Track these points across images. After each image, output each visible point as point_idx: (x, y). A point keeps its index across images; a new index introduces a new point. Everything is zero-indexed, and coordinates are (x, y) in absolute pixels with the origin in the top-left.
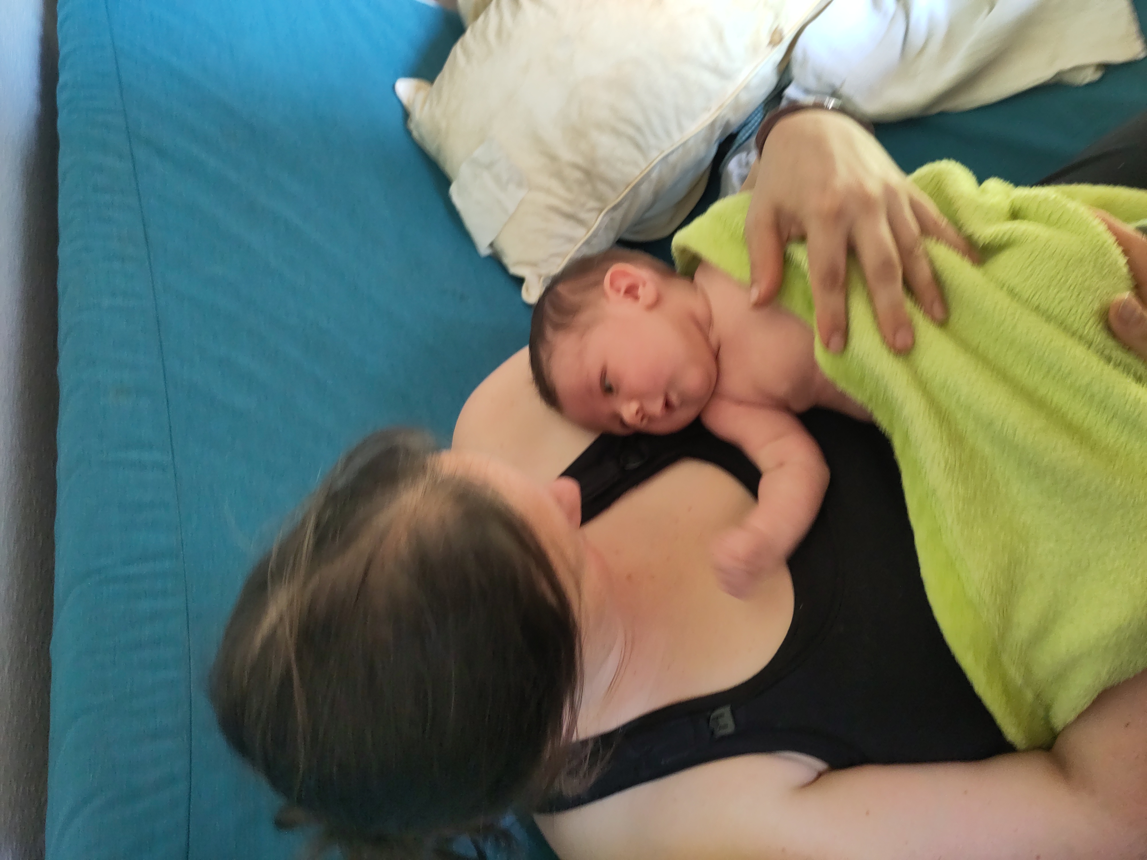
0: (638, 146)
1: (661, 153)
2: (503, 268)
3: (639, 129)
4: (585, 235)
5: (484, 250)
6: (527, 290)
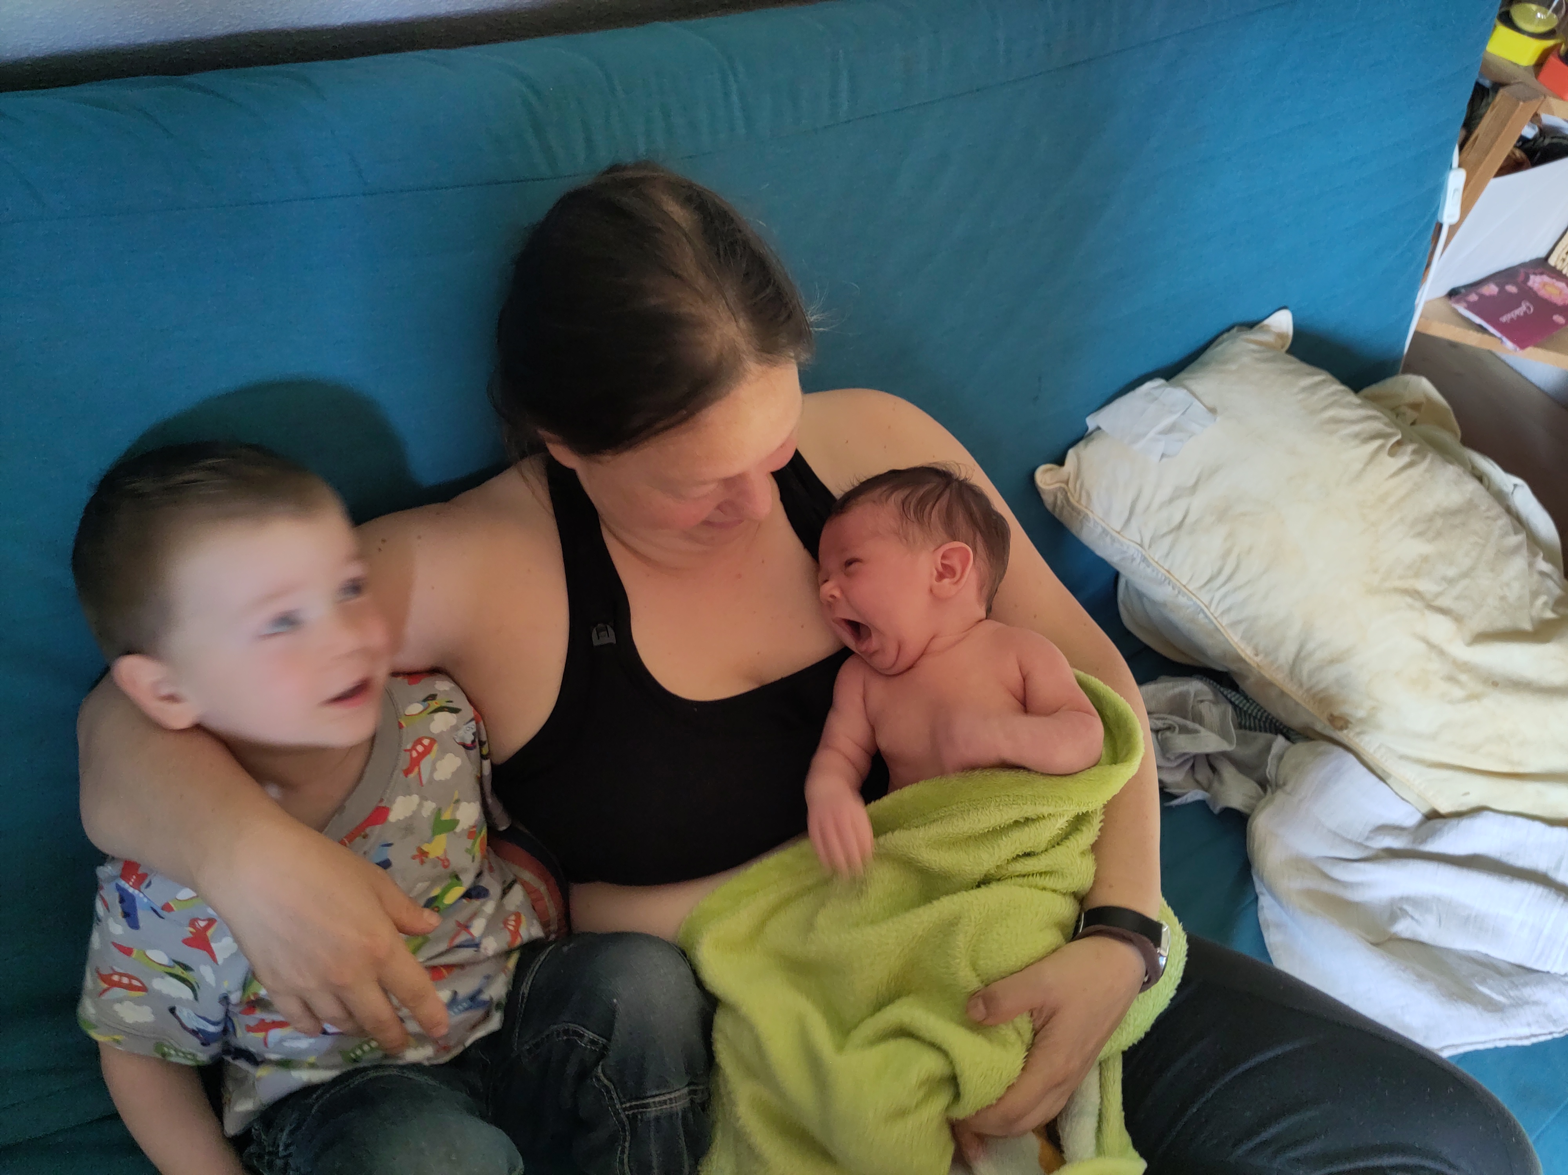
0: (1211, 580)
1: (1206, 606)
2: (1074, 443)
3: (1229, 579)
4: (1112, 529)
5: (1091, 422)
6: (1051, 470)
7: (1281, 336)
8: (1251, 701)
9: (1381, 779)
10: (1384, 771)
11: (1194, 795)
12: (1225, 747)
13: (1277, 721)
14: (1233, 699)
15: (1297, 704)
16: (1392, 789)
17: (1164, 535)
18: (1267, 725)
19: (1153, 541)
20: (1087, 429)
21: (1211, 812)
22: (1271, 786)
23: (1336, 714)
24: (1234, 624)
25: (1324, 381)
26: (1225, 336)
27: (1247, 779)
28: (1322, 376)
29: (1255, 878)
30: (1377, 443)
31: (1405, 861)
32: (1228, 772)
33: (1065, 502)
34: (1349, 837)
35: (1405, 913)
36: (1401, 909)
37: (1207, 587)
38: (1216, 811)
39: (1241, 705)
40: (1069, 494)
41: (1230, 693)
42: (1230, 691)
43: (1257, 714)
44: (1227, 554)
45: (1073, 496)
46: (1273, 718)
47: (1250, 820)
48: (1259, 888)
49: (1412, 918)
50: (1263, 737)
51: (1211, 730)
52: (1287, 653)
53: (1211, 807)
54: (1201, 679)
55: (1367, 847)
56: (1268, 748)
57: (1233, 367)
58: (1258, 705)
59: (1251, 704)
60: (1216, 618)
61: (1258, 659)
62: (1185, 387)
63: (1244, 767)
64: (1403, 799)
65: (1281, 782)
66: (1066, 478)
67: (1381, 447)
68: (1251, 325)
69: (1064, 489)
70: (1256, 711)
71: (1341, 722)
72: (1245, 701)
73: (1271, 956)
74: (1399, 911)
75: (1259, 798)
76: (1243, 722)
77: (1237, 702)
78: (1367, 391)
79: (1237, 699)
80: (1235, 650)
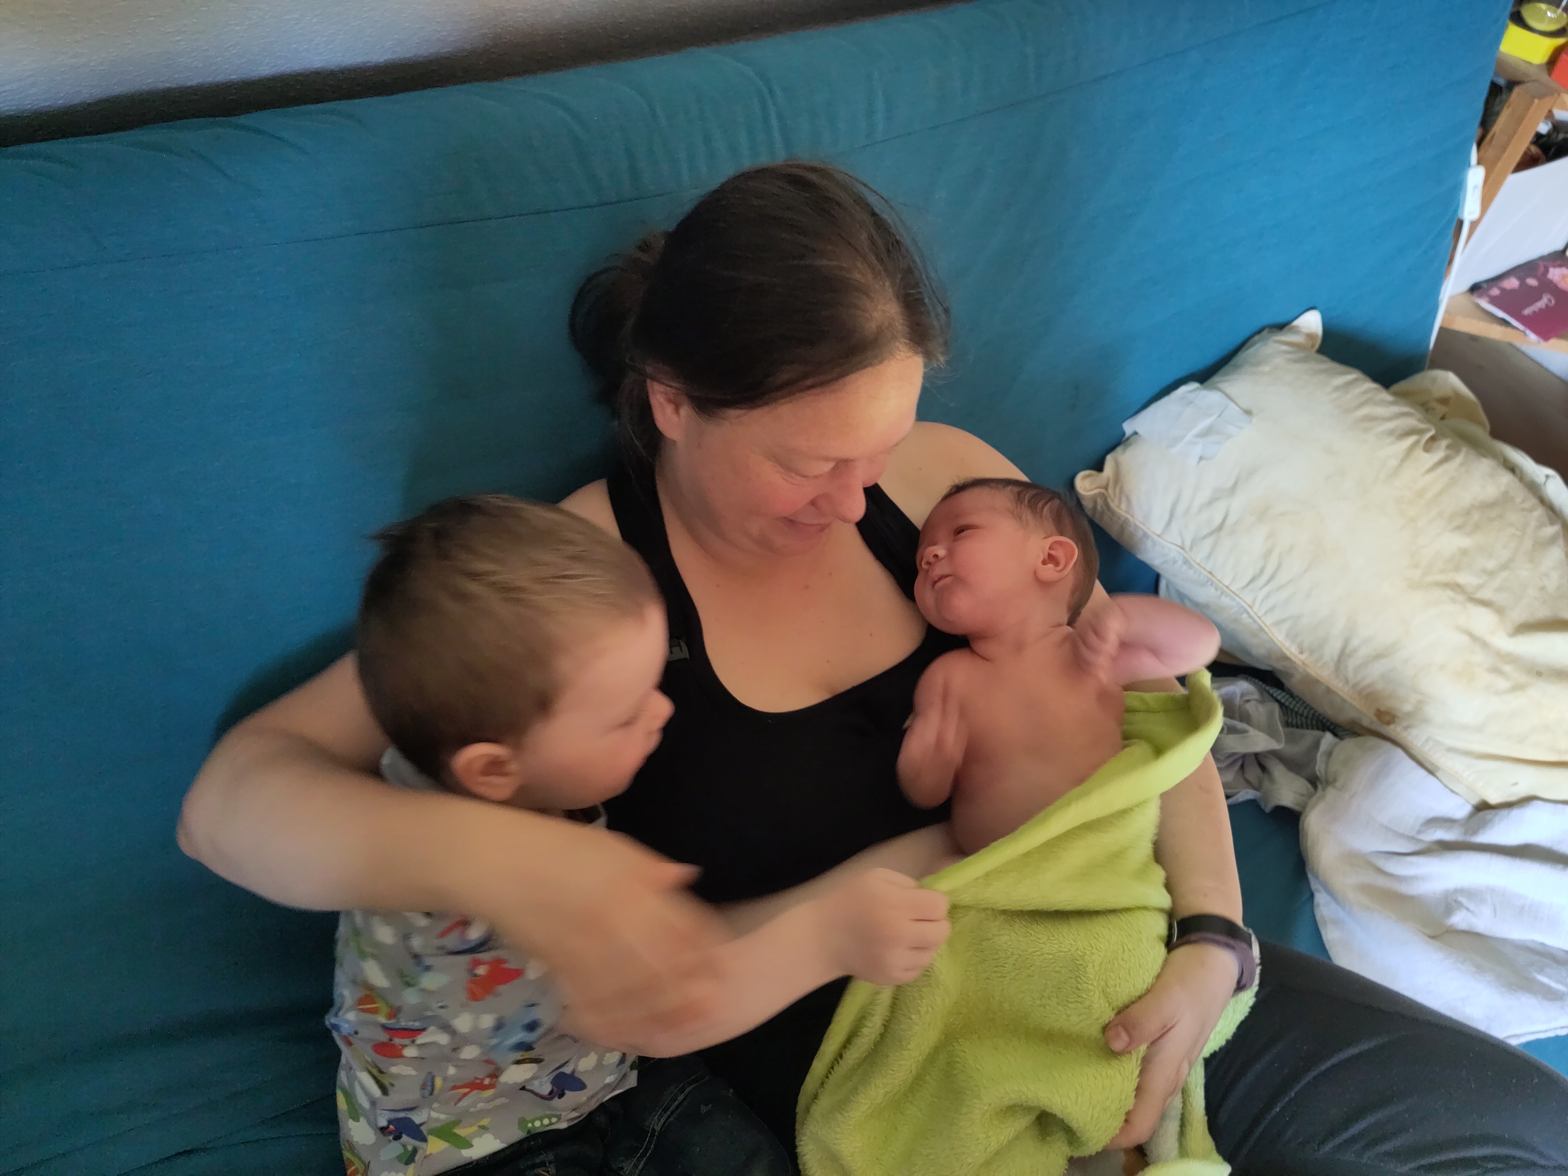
0: (1253, 579)
2: (1111, 449)
3: (1271, 578)
4: (1153, 532)
6: (1090, 476)
7: (1310, 336)
8: (1297, 699)
9: (1431, 772)
10: (1433, 764)
11: (1246, 794)
12: (1274, 745)
13: (1324, 718)
14: (1279, 698)
15: (1343, 700)
16: (1441, 782)
17: (1205, 537)
18: (1314, 723)
19: (1194, 543)
20: (1124, 434)
21: (1262, 811)
22: (1321, 783)
23: (1382, 709)
24: (1278, 623)
25: (1356, 379)
26: (1256, 338)
27: (1298, 777)
28: (1353, 375)
29: (1310, 876)
30: (1412, 439)
31: (1457, 853)
32: (1278, 771)
33: (1104, 507)
34: (1401, 831)
35: (1460, 905)
36: (1456, 901)
37: (1250, 587)
38: (1268, 810)
39: (1287, 704)
40: (1109, 500)
41: (1276, 691)
42: (1275, 689)
43: (1303, 711)
44: (1267, 554)
45: (1113, 501)
46: (1320, 715)
47: (1302, 818)
48: (1314, 885)
49: (1467, 909)
50: (1310, 735)
51: (1258, 728)
52: (1332, 649)
53: (1263, 807)
54: (1246, 679)
55: (1419, 841)
56: (1316, 745)
57: (1266, 368)
58: (1304, 702)
59: (1298, 702)
60: (1259, 618)
61: (1303, 657)
62: (1220, 390)
63: (1294, 765)
64: (1452, 791)
65: (1331, 779)
66: (1104, 483)
67: (1416, 443)
68: (1281, 327)
69: (1103, 494)
70: (1302, 708)
71: (1387, 716)
72: (1290, 700)
73: (1330, 953)
74: (1454, 904)
75: (1310, 796)
76: (1290, 721)
77: (1283, 701)
78: (1396, 387)
79: (1283, 697)
80: (1280, 649)
